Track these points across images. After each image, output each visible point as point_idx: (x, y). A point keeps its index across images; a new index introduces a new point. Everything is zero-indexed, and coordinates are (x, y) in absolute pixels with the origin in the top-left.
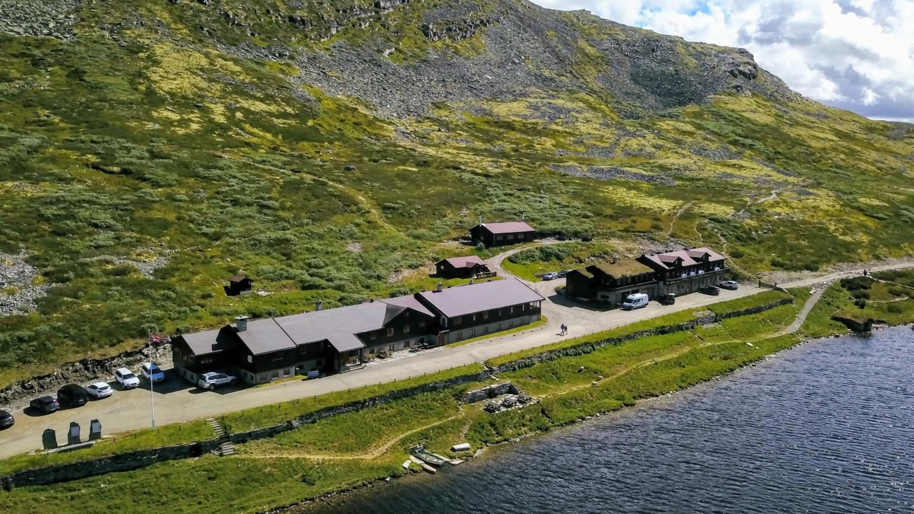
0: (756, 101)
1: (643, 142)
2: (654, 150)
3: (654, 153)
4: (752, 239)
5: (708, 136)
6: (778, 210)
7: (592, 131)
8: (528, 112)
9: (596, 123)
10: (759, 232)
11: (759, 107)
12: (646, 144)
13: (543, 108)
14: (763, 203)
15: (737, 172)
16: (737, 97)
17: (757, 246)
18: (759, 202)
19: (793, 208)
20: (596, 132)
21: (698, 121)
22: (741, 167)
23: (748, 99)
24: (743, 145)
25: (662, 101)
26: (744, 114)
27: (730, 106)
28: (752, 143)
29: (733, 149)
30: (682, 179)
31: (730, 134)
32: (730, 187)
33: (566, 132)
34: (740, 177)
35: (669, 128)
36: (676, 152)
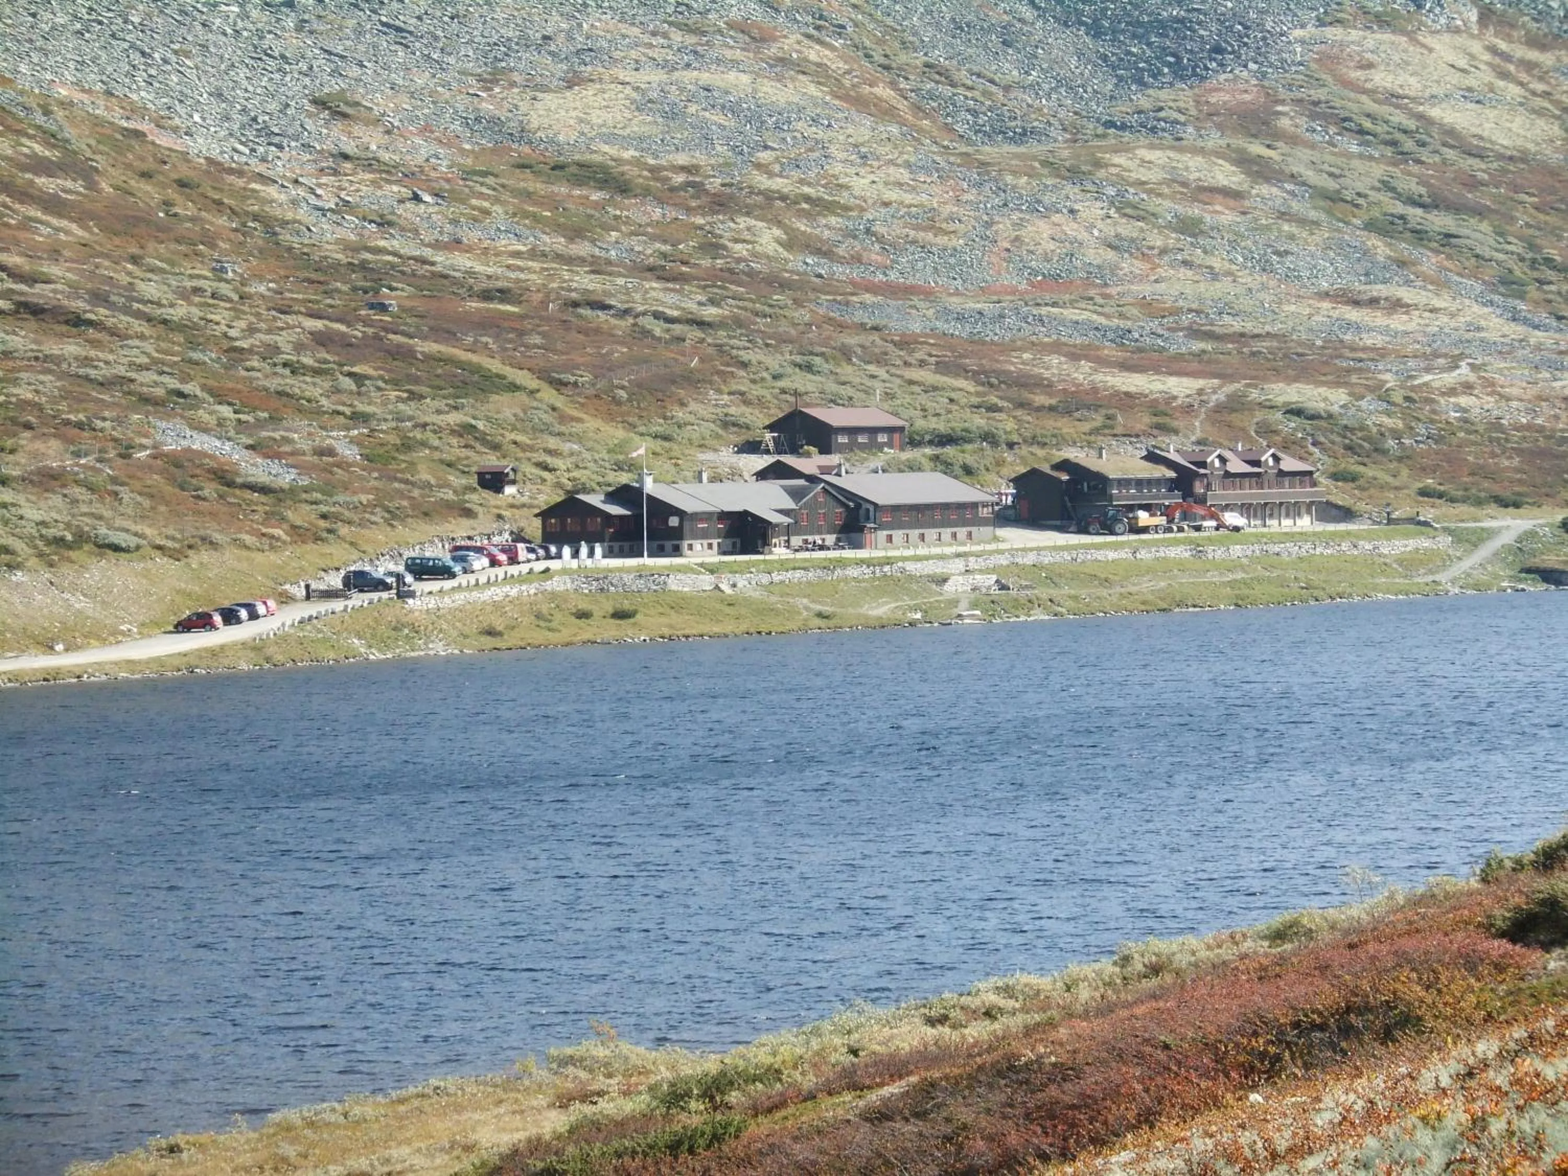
0: (1493, 50)
1: (1071, 229)
2: (1111, 255)
3: (1114, 268)
4: (1385, 452)
5: (1295, 206)
6: (1464, 401)
7: (892, 195)
8: (641, 125)
9: (891, 162)
10: (1407, 441)
11: (1504, 75)
12: (1083, 235)
13: (692, 109)
14: (1426, 384)
15: (1378, 319)
16: (1411, 36)
17: (1394, 465)
18: (1416, 382)
19: (1508, 399)
20: (908, 198)
21: (1256, 148)
22: (1397, 305)
23: (1459, 40)
24: (1419, 235)
25: (1105, 58)
26: (1435, 112)
27: (1381, 79)
28: (1453, 230)
29: (1380, 248)
30: (1210, 336)
31: (1374, 196)
32: (1347, 353)
33: (807, 199)
34: (1386, 330)
35: (1152, 176)
36: (1185, 263)
